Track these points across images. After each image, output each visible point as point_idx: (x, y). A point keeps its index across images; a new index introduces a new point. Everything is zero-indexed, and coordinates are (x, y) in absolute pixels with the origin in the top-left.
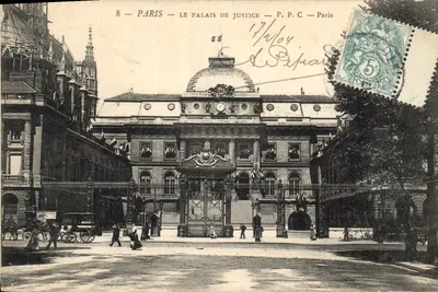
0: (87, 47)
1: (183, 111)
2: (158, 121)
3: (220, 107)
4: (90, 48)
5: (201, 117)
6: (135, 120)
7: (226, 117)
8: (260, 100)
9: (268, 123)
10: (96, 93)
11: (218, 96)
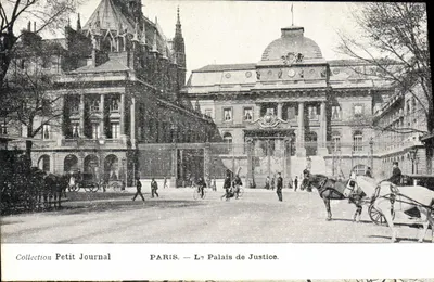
1: (258, 78)
3: (292, 72)
4: (178, 26)
5: (274, 82)
7: (296, 82)
8: (327, 65)
9: (334, 86)
10: (184, 65)
11: (289, 63)
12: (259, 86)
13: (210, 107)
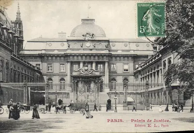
0: (17, 13)
1: (69, 47)
2: (56, 52)
3: (88, 44)
4: (19, 13)
5: (78, 49)
6: (43, 52)
7: (91, 50)
8: (108, 41)
9: (113, 53)
10: (22, 37)
11: (87, 39)
12: (69, 52)
13: (38, 63)
